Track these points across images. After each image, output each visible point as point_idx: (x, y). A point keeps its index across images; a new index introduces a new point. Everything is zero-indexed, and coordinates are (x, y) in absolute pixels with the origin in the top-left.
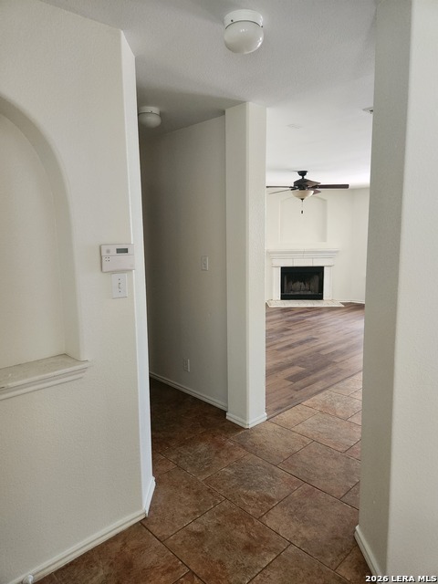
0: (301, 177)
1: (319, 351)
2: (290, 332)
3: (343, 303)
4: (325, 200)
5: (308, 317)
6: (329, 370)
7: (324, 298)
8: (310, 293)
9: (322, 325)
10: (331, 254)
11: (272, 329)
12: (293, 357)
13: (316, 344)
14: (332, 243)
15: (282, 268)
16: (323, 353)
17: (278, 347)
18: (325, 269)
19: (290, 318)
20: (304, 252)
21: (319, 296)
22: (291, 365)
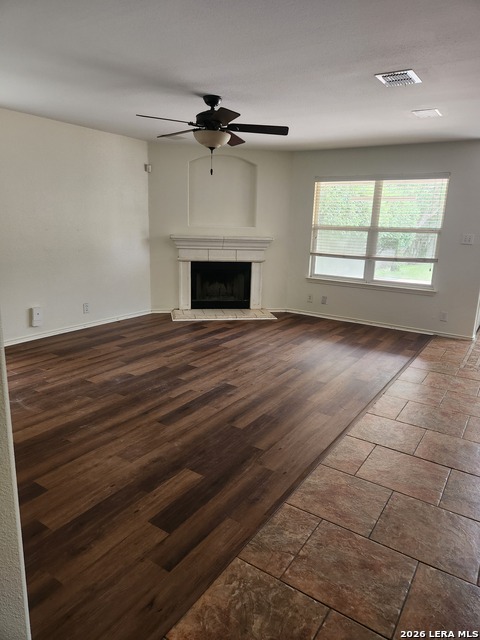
0: (209, 108)
1: (233, 419)
2: (193, 373)
3: (275, 314)
4: (253, 166)
5: (226, 340)
6: (248, 475)
7: (251, 307)
8: (232, 299)
9: (245, 355)
10: (261, 244)
11: (164, 368)
12: (187, 438)
13: (233, 400)
14: (264, 230)
15: (192, 262)
16: (241, 424)
17: (164, 412)
18: (254, 266)
19: (199, 342)
20: (224, 241)
21: (244, 304)
22: (175, 467)
